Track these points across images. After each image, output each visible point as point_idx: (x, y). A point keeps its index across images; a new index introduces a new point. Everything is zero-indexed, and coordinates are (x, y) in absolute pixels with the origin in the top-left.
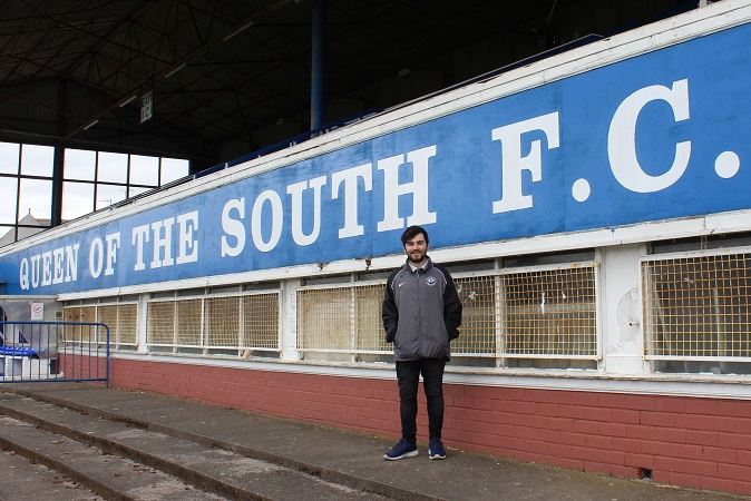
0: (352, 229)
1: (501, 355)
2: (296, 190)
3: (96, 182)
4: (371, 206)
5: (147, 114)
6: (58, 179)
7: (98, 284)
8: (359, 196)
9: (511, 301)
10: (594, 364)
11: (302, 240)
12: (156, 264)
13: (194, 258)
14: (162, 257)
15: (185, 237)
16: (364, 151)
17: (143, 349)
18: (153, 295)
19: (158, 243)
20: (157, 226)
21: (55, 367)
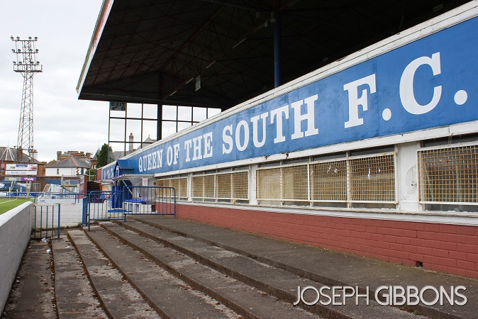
0: (280, 138)
1: (350, 201)
2: (255, 120)
3: (177, 121)
4: (288, 126)
5: (198, 87)
6: (160, 120)
7: (171, 169)
8: (283, 122)
9: (355, 173)
10: (394, 206)
11: (258, 145)
12: (195, 158)
13: (211, 155)
14: (197, 155)
15: (207, 145)
16: (285, 99)
17: (190, 200)
18: (194, 173)
19: (195, 148)
20: (195, 140)
21: (153, 208)
